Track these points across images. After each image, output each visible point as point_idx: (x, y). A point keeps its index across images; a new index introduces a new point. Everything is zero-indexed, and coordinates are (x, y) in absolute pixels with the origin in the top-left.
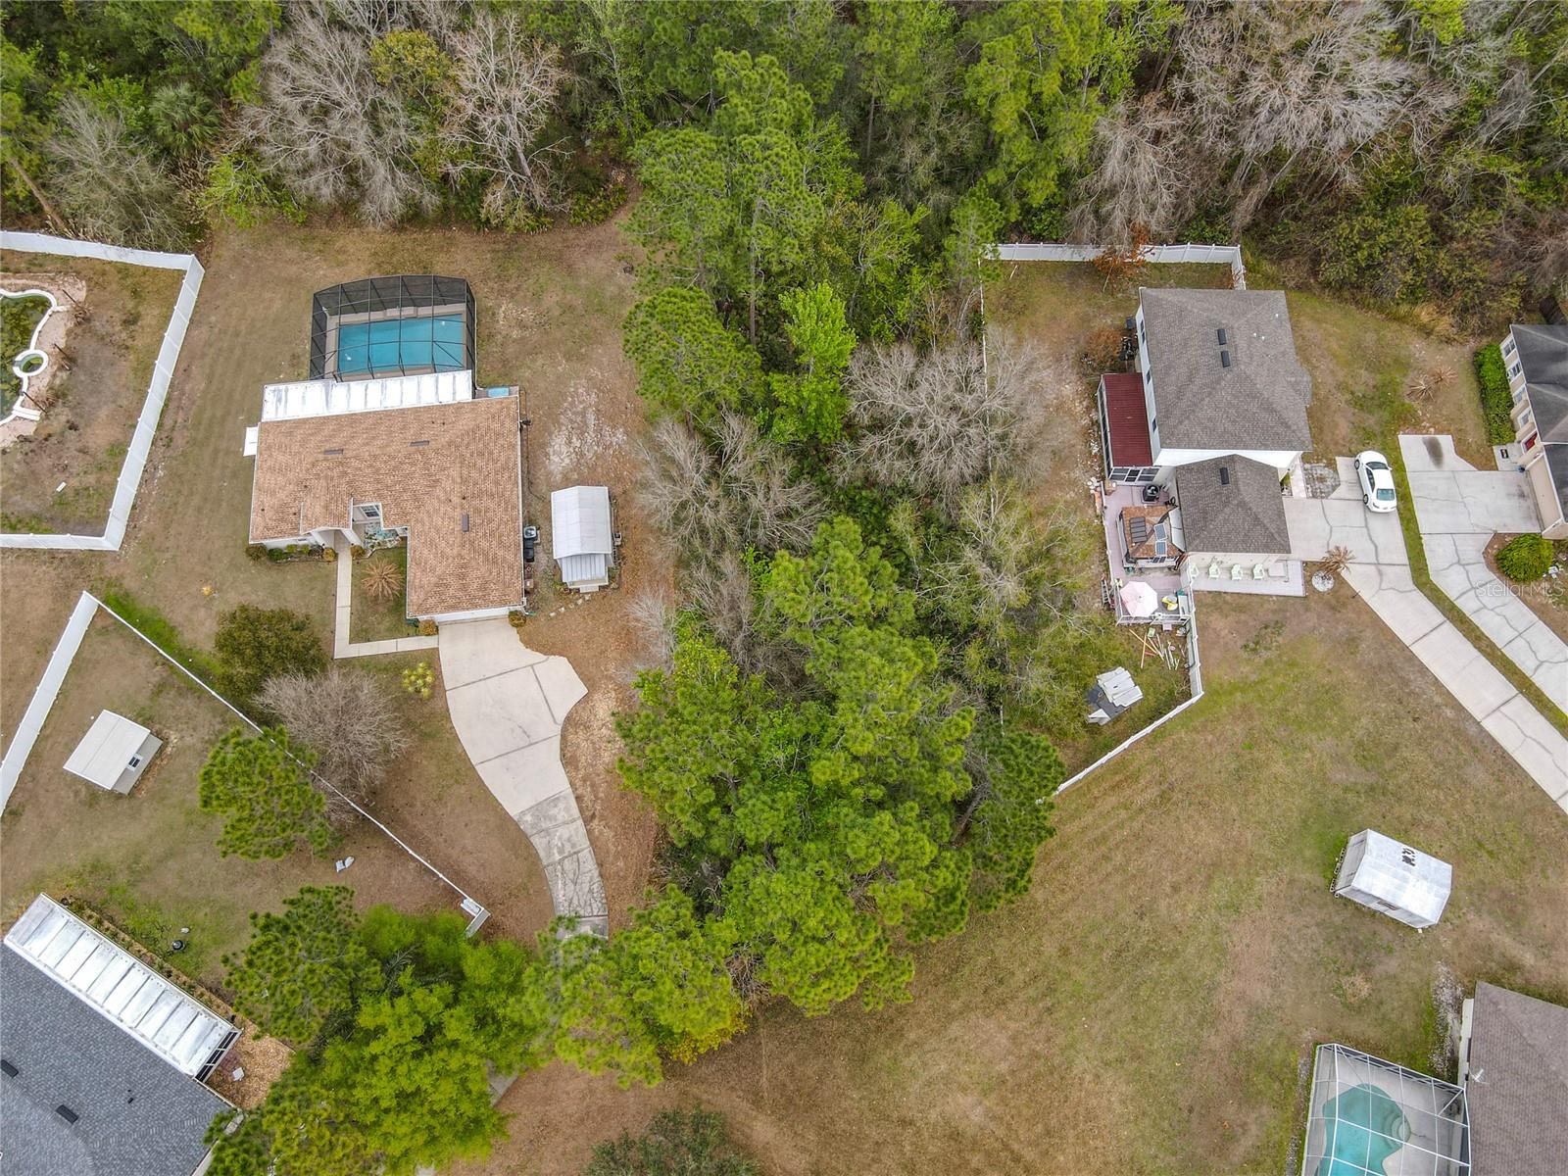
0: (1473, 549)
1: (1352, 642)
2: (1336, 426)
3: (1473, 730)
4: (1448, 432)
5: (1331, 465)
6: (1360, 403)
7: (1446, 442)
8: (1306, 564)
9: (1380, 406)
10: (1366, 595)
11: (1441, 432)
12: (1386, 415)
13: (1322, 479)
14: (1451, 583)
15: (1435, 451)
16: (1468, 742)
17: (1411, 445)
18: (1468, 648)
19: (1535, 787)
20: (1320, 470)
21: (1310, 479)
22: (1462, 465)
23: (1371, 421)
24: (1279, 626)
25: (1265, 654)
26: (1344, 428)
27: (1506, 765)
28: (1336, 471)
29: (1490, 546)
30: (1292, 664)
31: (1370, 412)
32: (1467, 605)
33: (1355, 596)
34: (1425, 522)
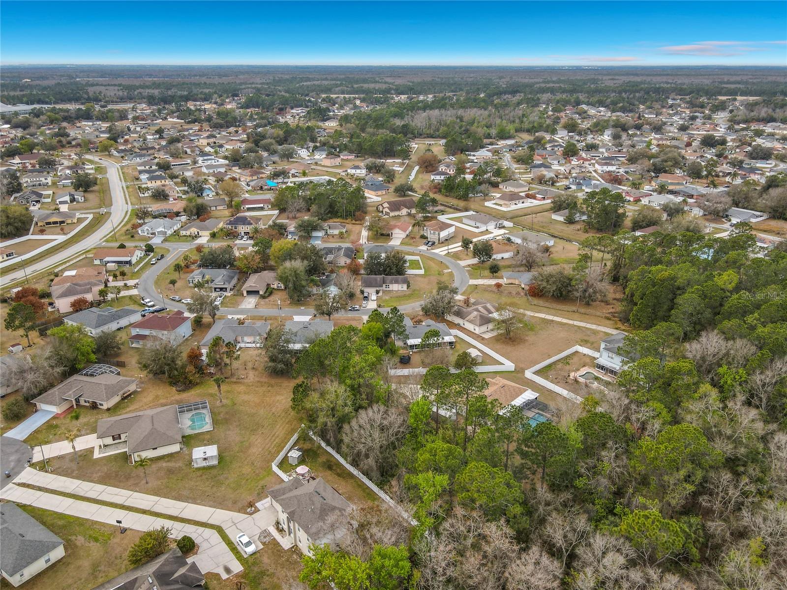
0: (203, 546)
1: (235, 502)
2: (268, 558)
3: (190, 501)
4: (225, 580)
5: (264, 544)
6: (263, 573)
7: (224, 576)
8: (259, 510)
9: (255, 577)
10: (236, 514)
11: (228, 579)
12: (251, 575)
13: (265, 537)
14: (208, 532)
15: (228, 570)
16: (191, 498)
17: (237, 567)
18: (197, 519)
19: (168, 498)
20: (267, 539)
21: (269, 534)
22: (215, 571)
23: (256, 569)
24: (259, 494)
25: (259, 487)
26: (265, 560)
27: (178, 498)
28: (261, 542)
29: (197, 550)
30: (250, 489)
31: (258, 573)
32: (201, 529)
33: (239, 512)
34: (224, 545)
